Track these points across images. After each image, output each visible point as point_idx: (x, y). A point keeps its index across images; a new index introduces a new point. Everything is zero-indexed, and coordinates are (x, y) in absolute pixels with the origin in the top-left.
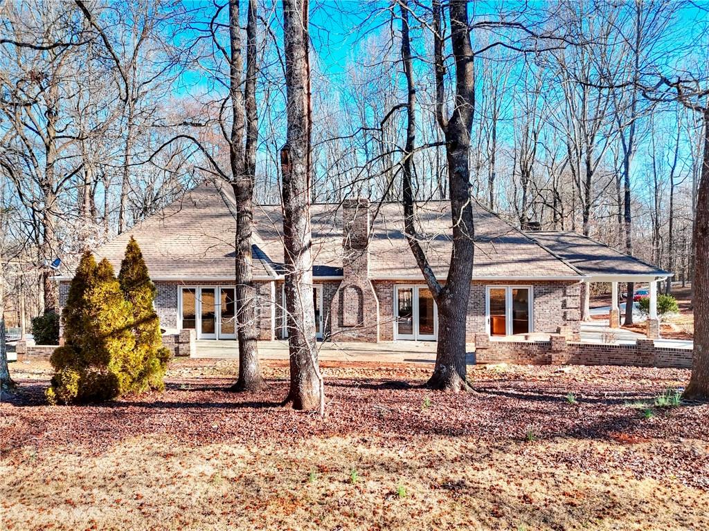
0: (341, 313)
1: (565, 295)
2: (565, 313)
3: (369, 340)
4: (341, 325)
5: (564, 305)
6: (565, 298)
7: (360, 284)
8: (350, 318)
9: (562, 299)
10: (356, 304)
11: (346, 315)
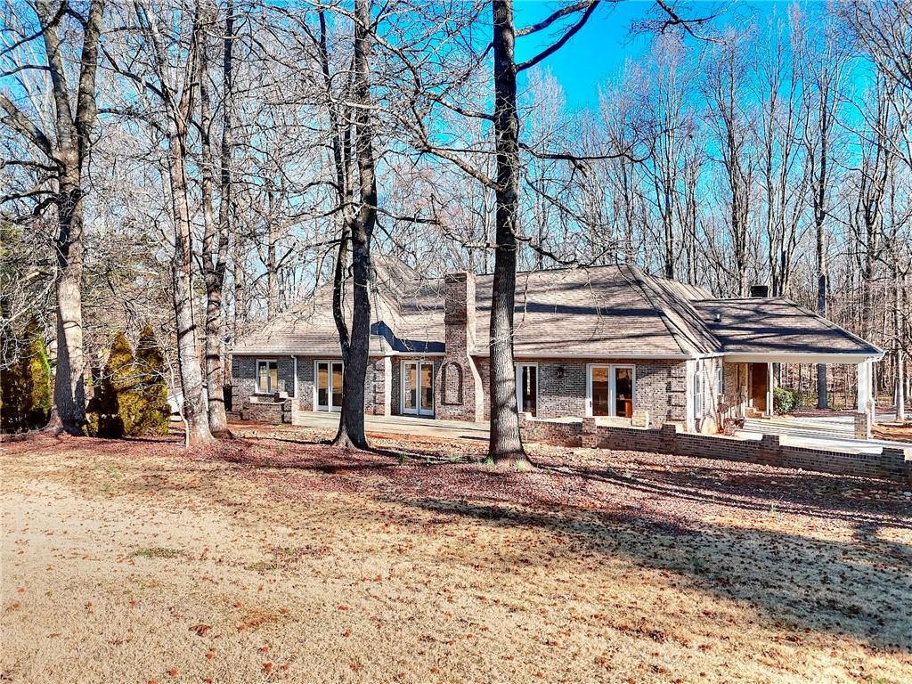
0: (443, 390)
1: (669, 375)
2: (670, 397)
3: (469, 419)
4: (443, 403)
5: (669, 389)
6: (670, 379)
7: (460, 361)
8: (452, 396)
9: (666, 381)
10: (456, 381)
11: (448, 392)
